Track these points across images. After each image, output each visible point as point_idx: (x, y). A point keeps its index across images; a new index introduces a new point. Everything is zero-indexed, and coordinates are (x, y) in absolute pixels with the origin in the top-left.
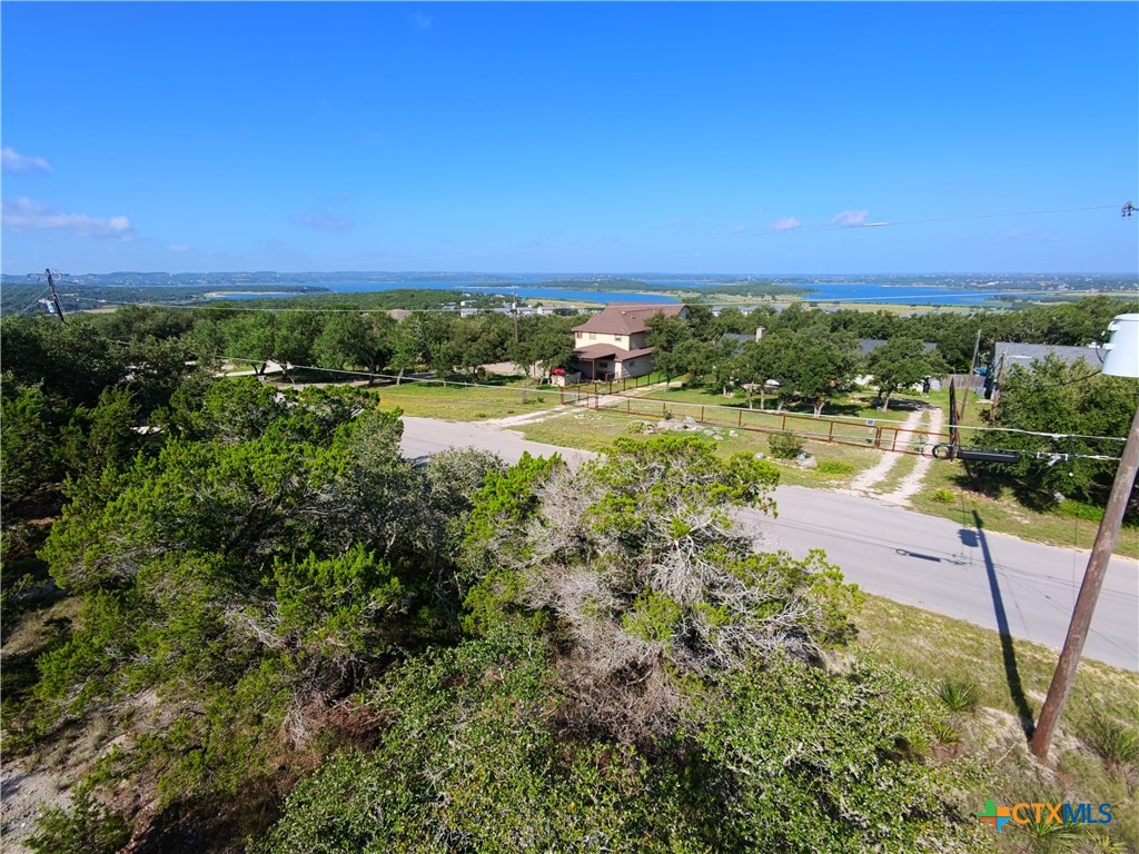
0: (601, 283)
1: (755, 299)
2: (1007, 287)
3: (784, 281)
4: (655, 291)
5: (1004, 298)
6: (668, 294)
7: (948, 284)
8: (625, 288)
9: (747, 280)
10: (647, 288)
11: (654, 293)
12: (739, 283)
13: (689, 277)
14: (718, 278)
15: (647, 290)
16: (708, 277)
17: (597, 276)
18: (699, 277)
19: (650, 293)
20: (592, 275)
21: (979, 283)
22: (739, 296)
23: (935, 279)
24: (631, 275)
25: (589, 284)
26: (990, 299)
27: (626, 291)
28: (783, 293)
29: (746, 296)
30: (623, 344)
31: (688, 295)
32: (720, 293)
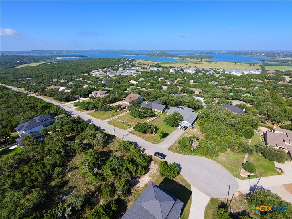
0: (158, 54)
4: (171, 57)
5: (262, 61)
6: (174, 58)
8: (164, 56)
15: (169, 57)
22: (192, 59)
25: (154, 55)
28: (204, 58)
29: (195, 59)
30: (128, 104)
31: (180, 59)
32: (188, 58)
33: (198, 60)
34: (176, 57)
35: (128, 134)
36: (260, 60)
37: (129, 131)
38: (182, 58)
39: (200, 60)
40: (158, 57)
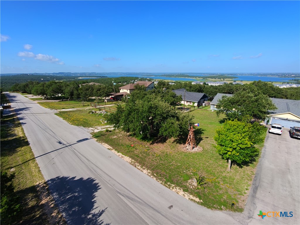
0: (176, 75)
1: (218, 80)
2: (297, 77)
3: (228, 75)
4: (191, 77)
5: (295, 80)
6: (194, 78)
7: (279, 76)
8: (182, 77)
9: (218, 74)
10: (188, 76)
11: (190, 78)
12: (215, 75)
13: (201, 74)
14: (209, 74)
15: (188, 77)
16: (207, 74)
17: (176, 73)
18: (204, 74)
19: (189, 78)
20: (175, 73)
21: (289, 75)
22: (214, 79)
23: (275, 74)
24: (185, 73)
25: (173, 76)
26: (291, 80)
27: (183, 78)
28: (227, 78)
29: (216, 79)
30: (128, 92)
31: (200, 78)
32: (209, 78)
33: (220, 80)
34: (196, 77)
35: (87, 139)
36: (293, 80)
37: (96, 131)
38: (202, 78)
39: (222, 79)
40: (176, 77)
